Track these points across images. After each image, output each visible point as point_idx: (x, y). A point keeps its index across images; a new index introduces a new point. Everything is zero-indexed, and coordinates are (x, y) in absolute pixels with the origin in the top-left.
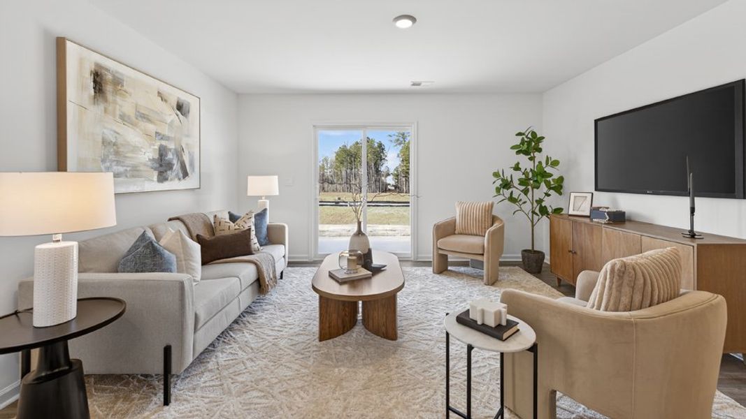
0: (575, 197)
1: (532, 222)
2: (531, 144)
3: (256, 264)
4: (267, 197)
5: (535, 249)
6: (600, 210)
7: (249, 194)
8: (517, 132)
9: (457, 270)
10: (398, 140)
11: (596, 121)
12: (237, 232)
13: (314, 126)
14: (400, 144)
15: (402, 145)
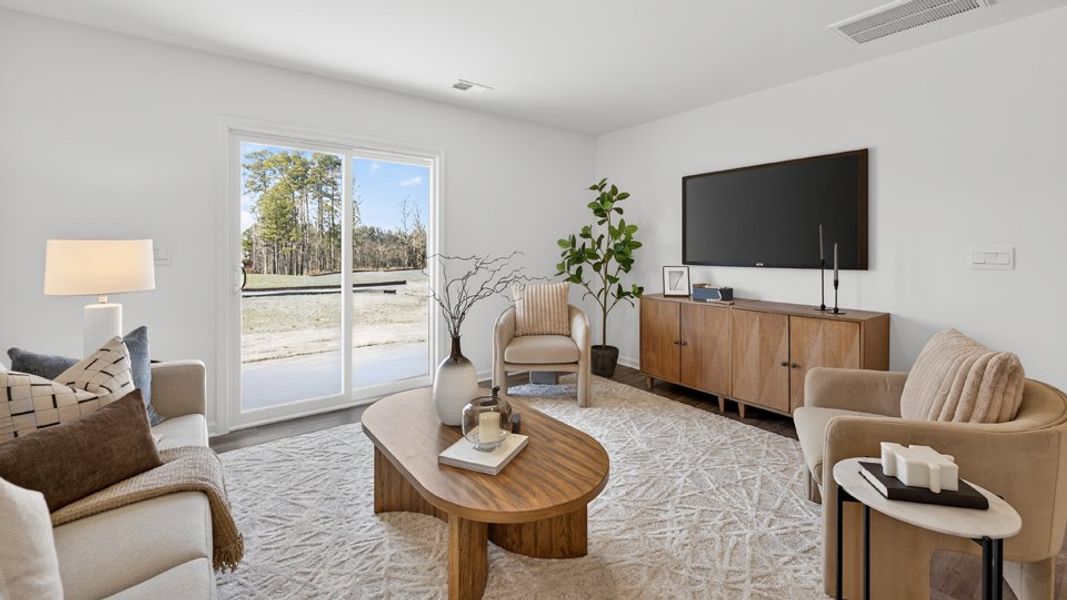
0: (670, 273)
1: (604, 309)
2: (605, 201)
3: (205, 491)
4: (113, 296)
5: (607, 344)
6: (706, 287)
7: (48, 291)
8: (591, 185)
9: (519, 392)
10: (253, 183)
11: (685, 180)
12: (88, 410)
13: (231, 130)
14: (256, 190)
15: (261, 193)
